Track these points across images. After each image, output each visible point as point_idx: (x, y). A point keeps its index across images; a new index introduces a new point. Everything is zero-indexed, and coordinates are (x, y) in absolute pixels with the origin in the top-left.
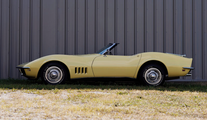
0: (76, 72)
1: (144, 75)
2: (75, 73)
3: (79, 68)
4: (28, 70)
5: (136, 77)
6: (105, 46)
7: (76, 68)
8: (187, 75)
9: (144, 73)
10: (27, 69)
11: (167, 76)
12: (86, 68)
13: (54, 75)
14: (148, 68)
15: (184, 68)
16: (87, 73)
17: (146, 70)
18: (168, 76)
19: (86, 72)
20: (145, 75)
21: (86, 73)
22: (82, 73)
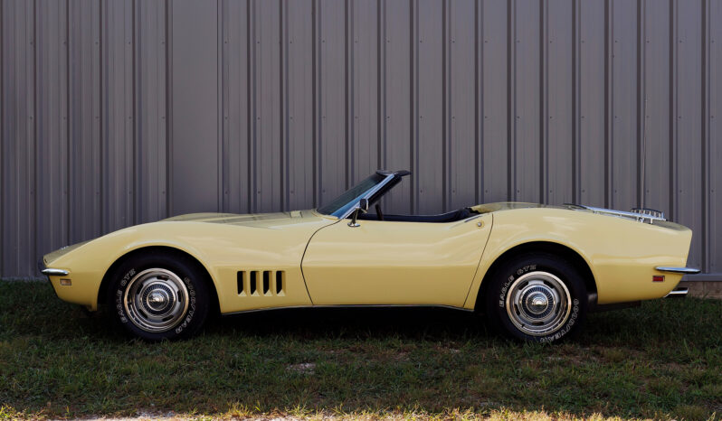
0: (240, 289)
1: (502, 297)
2: (239, 292)
3: (253, 274)
4: (64, 282)
5: (471, 304)
6: (347, 188)
7: (240, 275)
8: (671, 293)
9: (504, 290)
10: (58, 278)
11: (591, 297)
12: (279, 274)
13: (157, 302)
14: (521, 271)
15: (658, 270)
16: (285, 292)
17: (512, 278)
18: (596, 299)
19: (279, 288)
20: (505, 298)
21: (278, 291)
22: (265, 292)
